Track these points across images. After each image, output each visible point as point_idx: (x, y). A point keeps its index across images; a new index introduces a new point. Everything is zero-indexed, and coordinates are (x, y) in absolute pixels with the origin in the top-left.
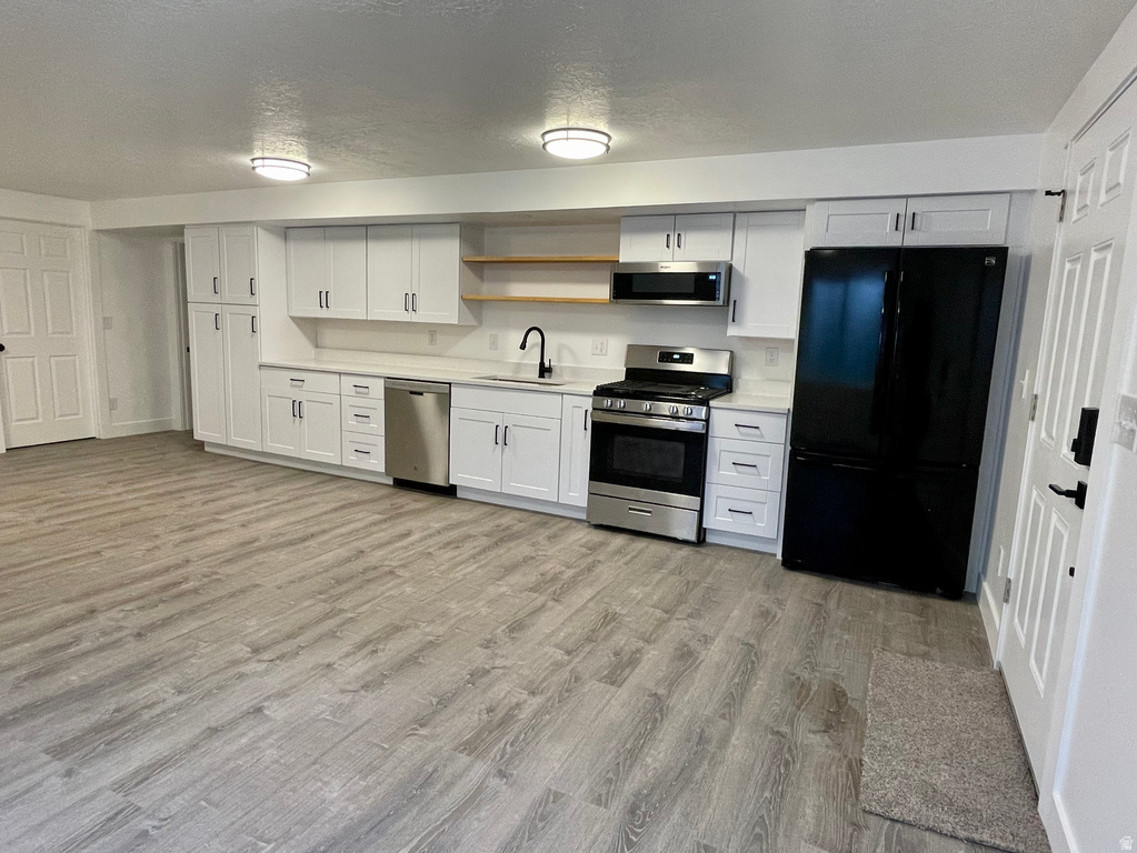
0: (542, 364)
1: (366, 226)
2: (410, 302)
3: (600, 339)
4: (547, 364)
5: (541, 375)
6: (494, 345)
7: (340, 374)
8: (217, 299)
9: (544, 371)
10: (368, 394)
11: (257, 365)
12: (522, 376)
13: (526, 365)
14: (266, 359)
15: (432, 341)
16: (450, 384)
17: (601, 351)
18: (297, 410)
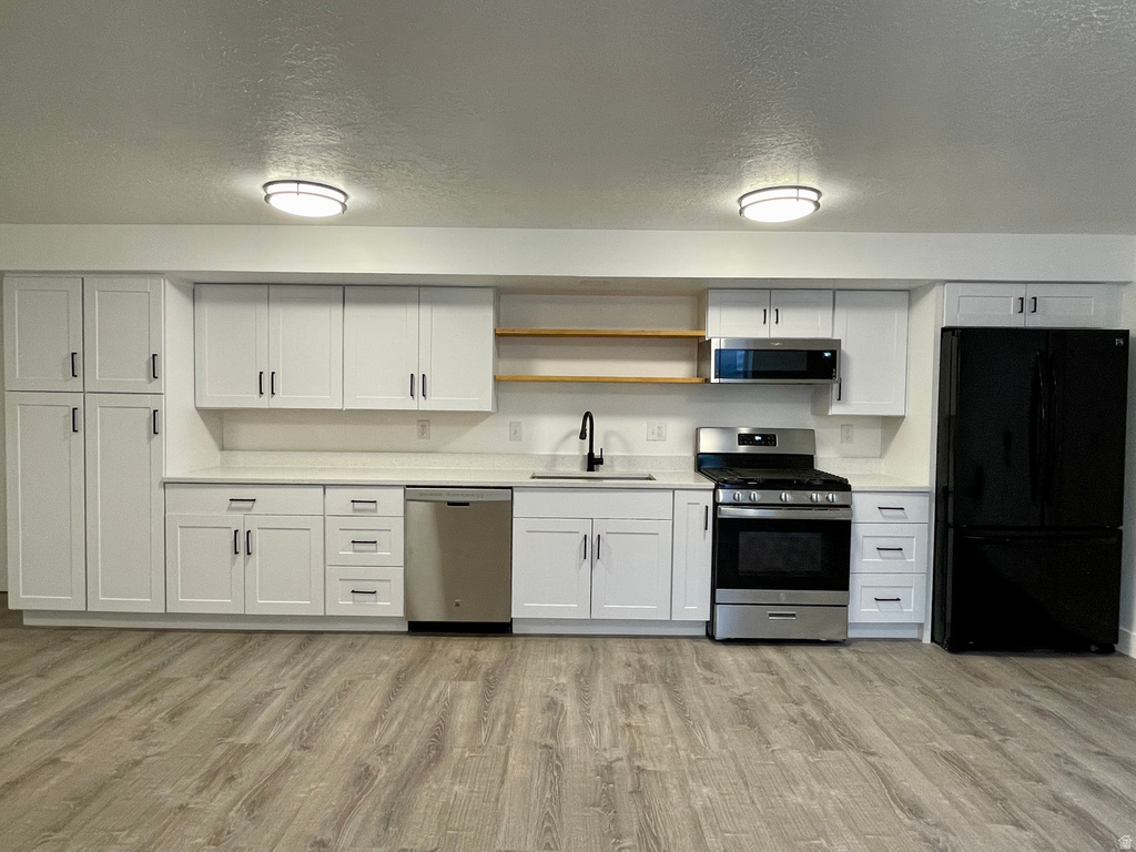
0: (591, 454)
1: (344, 286)
2: (418, 384)
3: (657, 422)
4: (597, 453)
5: (590, 468)
6: (515, 434)
7: (324, 486)
8: (77, 384)
9: (593, 462)
10: (375, 510)
11: (156, 483)
12: (562, 470)
13: (564, 457)
14: (172, 473)
15: (423, 432)
16: (511, 488)
17: (660, 436)
18: (242, 544)
